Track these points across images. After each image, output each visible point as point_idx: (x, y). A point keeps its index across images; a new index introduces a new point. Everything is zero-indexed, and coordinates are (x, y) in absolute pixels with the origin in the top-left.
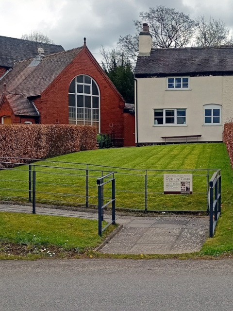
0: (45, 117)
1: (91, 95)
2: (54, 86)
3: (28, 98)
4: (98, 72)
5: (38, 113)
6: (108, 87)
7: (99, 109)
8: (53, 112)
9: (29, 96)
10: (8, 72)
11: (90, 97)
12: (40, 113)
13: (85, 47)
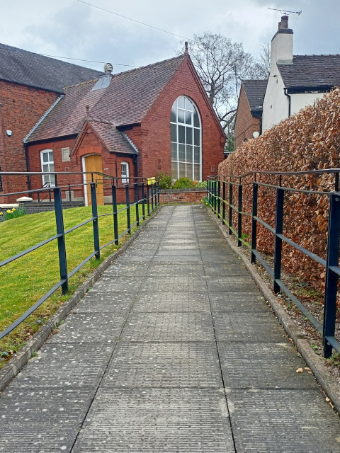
0: (146, 156)
1: (192, 126)
2: (155, 110)
3: (117, 128)
4: (200, 94)
5: (137, 150)
6: (210, 116)
7: (201, 146)
8: (154, 149)
9: (118, 125)
10: (59, 99)
11: (191, 128)
12: (139, 150)
13: (187, 56)
